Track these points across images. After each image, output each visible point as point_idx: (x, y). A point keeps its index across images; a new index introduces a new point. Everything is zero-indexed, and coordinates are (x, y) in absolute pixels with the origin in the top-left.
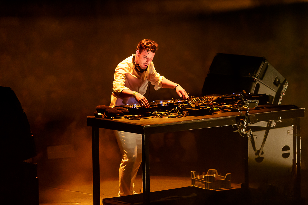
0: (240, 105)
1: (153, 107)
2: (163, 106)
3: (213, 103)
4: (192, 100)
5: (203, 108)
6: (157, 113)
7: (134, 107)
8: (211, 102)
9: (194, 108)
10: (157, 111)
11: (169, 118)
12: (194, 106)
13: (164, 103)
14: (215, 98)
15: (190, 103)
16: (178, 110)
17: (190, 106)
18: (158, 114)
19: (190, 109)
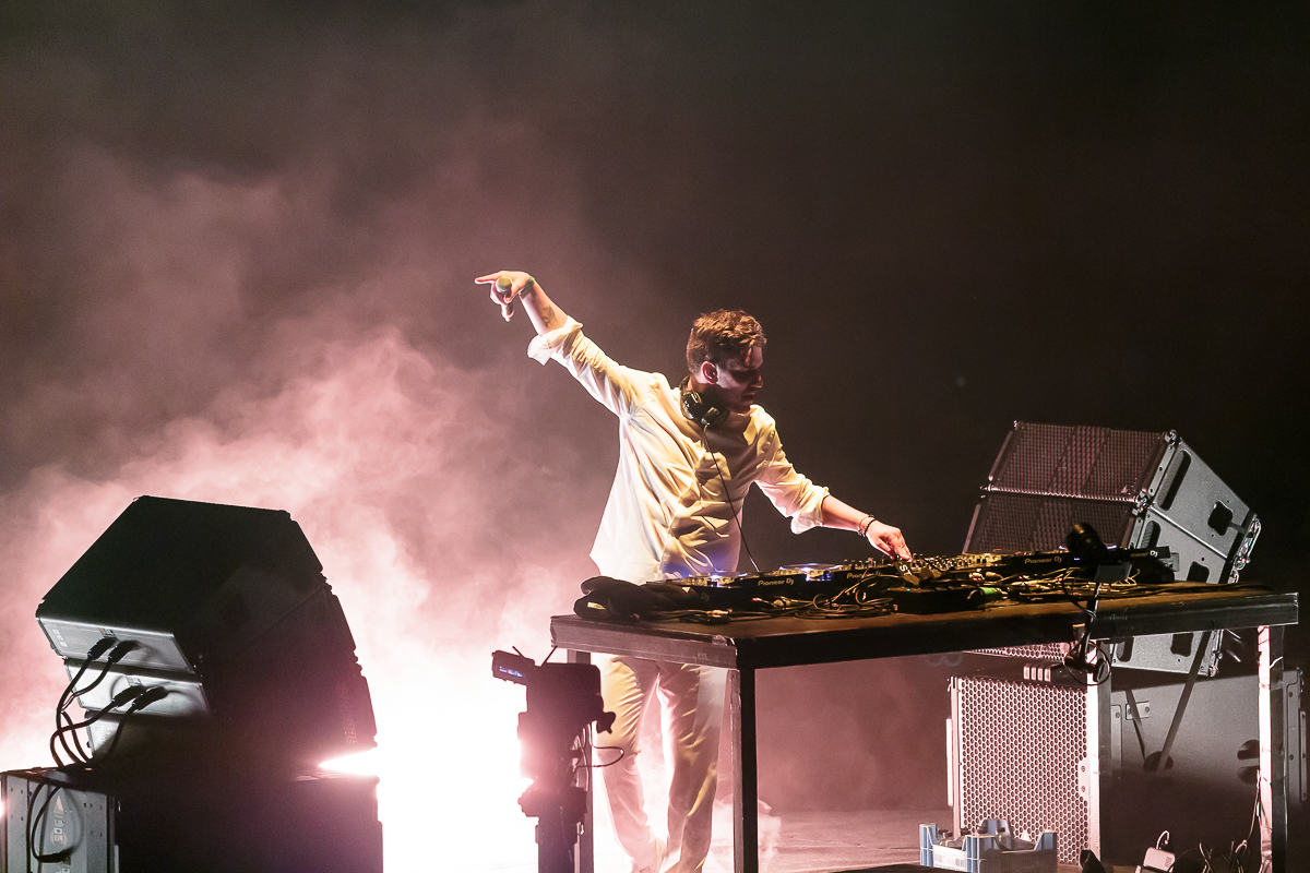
0: (1078, 581)
1: (775, 583)
2: (809, 582)
3: (984, 575)
4: (914, 566)
5: (946, 587)
6: (788, 602)
7: (709, 583)
8: (979, 570)
9: (916, 587)
10: (790, 597)
11: (828, 618)
12: (916, 581)
13: (816, 571)
14: (991, 559)
15: (906, 571)
16: (861, 596)
17: (901, 582)
18: (792, 605)
19: (902, 589)
